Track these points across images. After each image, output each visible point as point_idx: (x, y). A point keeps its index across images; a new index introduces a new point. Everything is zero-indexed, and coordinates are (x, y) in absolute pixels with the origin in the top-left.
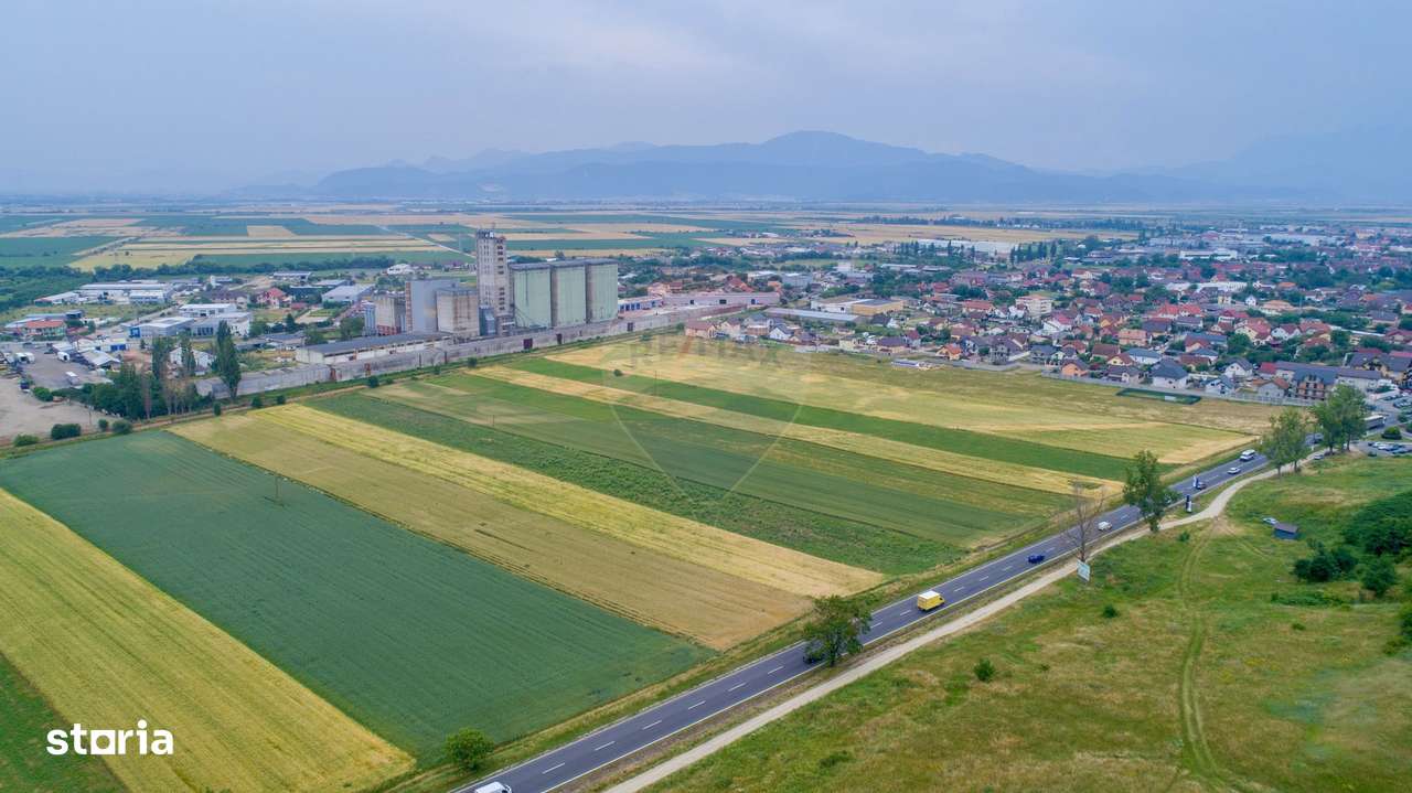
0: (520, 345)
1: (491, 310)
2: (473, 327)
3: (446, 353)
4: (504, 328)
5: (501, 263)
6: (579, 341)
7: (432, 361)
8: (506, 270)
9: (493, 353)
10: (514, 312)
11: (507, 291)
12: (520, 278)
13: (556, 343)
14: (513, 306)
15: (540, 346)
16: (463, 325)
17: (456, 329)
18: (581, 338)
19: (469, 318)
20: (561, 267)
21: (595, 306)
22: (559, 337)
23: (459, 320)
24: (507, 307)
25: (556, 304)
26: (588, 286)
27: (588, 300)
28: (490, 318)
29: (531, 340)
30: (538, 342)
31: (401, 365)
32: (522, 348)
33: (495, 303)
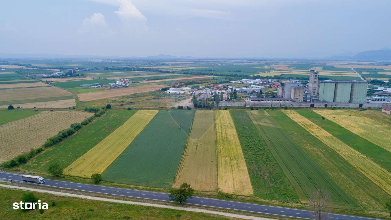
0: (309, 106)
1: (310, 94)
2: (301, 98)
3: (280, 104)
4: (313, 100)
5: (315, 80)
6: (335, 107)
7: (275, 106)
8: (317, 82)
9: (298, 107)
10: (318, 95)
11: (316, 89)
12: (322, 85)
13: (324, 107)
14: (318, 93)
15: (317, 107)
16: (297, 98)
17: (294, 98)
18: (336, 107)
19: (299, 95)
20: (340, 83)
21: (353, 97)
22: (326, 105)
23: (296, 96)
24: (316, 94)
25: (336, 95)
26: (352, 90)
27: (351, 95)
28: (308, 96)
29: (314, 104)
30: (317, 105)
31: (265, 105)
32: (310, 106)
33: (312, 92)
